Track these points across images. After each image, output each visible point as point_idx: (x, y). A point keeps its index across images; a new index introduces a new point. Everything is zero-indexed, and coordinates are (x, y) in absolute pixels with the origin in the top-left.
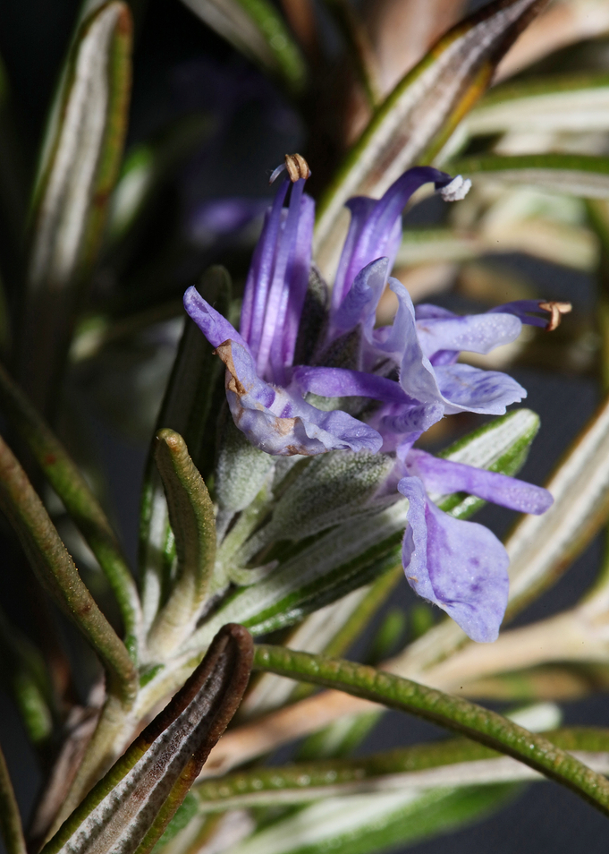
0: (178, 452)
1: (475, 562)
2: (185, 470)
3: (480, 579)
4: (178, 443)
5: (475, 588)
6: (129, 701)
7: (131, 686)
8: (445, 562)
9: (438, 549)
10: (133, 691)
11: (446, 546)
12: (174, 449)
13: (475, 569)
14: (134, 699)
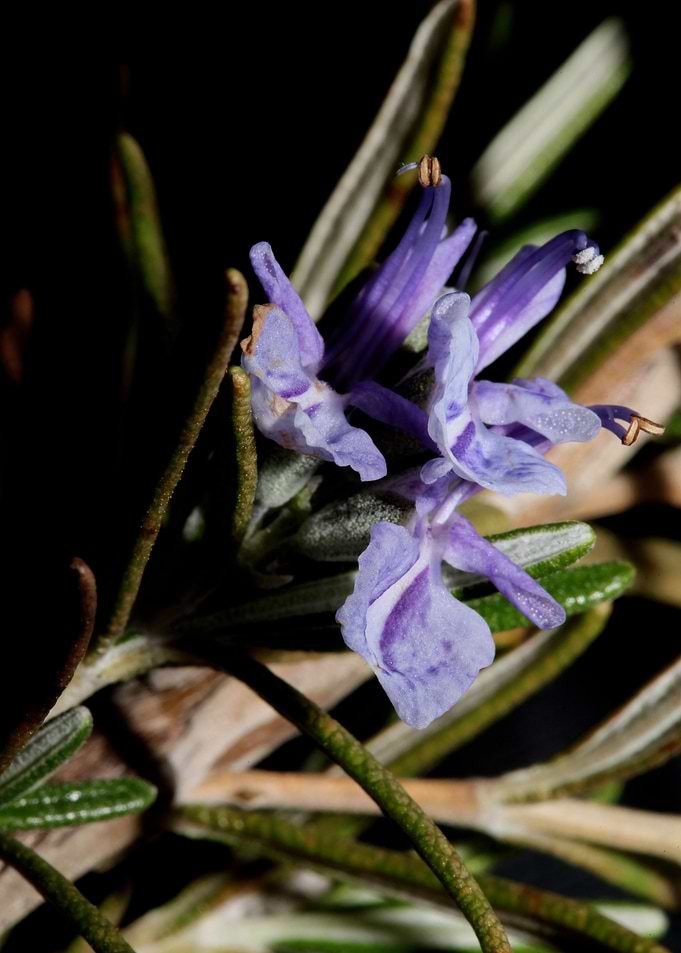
0: (240, 396)
1: (448, 646)
2: (239, 418)
3: (444, 664)
4: (244, 386)
5: (433, 671)
6: (95, 655)
7: (107, 641)
8: (414, 631)
9: (413, 616)
10: (105, 646)
11: (423, 616)
12: (238, 389)
13: (443, 655)
14: (101, 655)
